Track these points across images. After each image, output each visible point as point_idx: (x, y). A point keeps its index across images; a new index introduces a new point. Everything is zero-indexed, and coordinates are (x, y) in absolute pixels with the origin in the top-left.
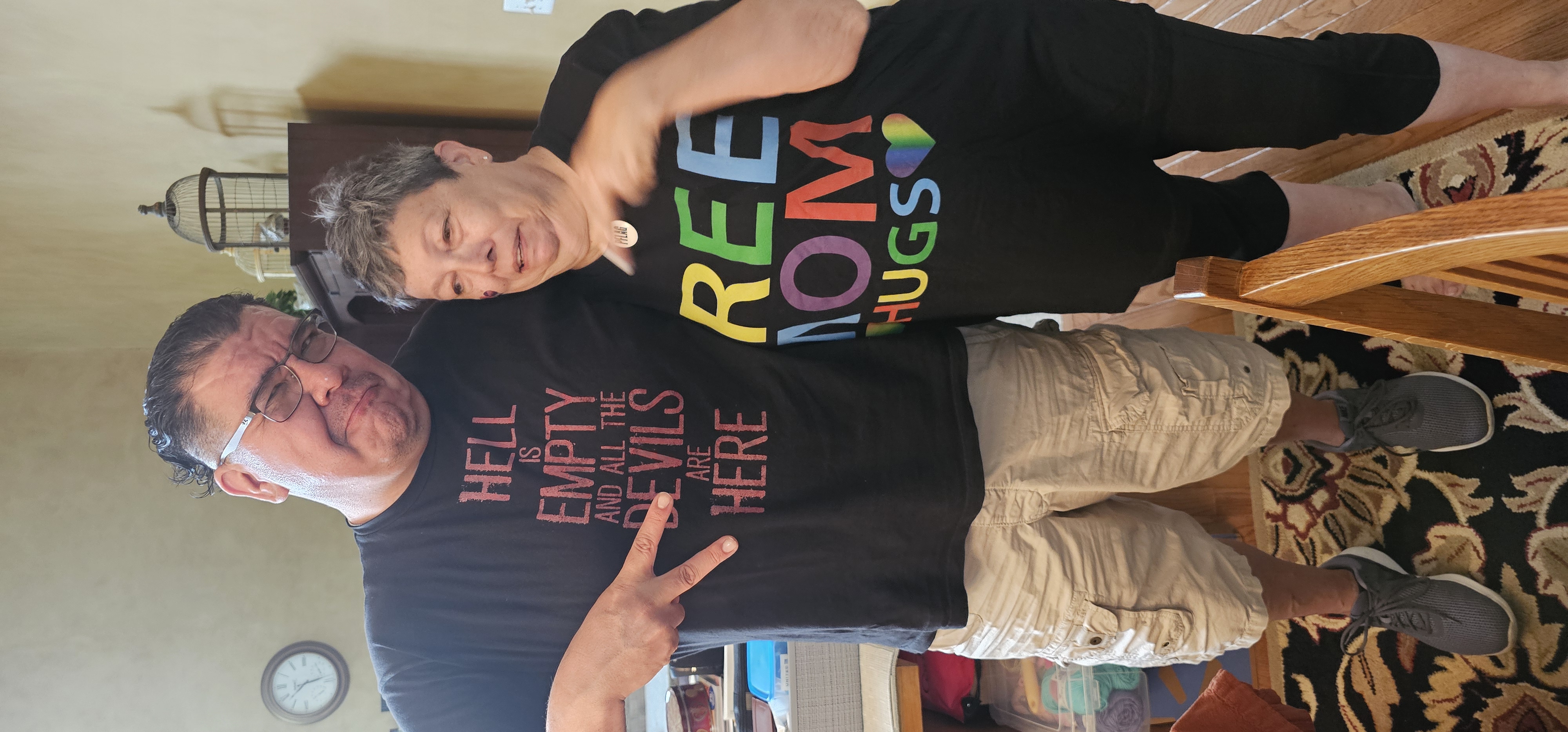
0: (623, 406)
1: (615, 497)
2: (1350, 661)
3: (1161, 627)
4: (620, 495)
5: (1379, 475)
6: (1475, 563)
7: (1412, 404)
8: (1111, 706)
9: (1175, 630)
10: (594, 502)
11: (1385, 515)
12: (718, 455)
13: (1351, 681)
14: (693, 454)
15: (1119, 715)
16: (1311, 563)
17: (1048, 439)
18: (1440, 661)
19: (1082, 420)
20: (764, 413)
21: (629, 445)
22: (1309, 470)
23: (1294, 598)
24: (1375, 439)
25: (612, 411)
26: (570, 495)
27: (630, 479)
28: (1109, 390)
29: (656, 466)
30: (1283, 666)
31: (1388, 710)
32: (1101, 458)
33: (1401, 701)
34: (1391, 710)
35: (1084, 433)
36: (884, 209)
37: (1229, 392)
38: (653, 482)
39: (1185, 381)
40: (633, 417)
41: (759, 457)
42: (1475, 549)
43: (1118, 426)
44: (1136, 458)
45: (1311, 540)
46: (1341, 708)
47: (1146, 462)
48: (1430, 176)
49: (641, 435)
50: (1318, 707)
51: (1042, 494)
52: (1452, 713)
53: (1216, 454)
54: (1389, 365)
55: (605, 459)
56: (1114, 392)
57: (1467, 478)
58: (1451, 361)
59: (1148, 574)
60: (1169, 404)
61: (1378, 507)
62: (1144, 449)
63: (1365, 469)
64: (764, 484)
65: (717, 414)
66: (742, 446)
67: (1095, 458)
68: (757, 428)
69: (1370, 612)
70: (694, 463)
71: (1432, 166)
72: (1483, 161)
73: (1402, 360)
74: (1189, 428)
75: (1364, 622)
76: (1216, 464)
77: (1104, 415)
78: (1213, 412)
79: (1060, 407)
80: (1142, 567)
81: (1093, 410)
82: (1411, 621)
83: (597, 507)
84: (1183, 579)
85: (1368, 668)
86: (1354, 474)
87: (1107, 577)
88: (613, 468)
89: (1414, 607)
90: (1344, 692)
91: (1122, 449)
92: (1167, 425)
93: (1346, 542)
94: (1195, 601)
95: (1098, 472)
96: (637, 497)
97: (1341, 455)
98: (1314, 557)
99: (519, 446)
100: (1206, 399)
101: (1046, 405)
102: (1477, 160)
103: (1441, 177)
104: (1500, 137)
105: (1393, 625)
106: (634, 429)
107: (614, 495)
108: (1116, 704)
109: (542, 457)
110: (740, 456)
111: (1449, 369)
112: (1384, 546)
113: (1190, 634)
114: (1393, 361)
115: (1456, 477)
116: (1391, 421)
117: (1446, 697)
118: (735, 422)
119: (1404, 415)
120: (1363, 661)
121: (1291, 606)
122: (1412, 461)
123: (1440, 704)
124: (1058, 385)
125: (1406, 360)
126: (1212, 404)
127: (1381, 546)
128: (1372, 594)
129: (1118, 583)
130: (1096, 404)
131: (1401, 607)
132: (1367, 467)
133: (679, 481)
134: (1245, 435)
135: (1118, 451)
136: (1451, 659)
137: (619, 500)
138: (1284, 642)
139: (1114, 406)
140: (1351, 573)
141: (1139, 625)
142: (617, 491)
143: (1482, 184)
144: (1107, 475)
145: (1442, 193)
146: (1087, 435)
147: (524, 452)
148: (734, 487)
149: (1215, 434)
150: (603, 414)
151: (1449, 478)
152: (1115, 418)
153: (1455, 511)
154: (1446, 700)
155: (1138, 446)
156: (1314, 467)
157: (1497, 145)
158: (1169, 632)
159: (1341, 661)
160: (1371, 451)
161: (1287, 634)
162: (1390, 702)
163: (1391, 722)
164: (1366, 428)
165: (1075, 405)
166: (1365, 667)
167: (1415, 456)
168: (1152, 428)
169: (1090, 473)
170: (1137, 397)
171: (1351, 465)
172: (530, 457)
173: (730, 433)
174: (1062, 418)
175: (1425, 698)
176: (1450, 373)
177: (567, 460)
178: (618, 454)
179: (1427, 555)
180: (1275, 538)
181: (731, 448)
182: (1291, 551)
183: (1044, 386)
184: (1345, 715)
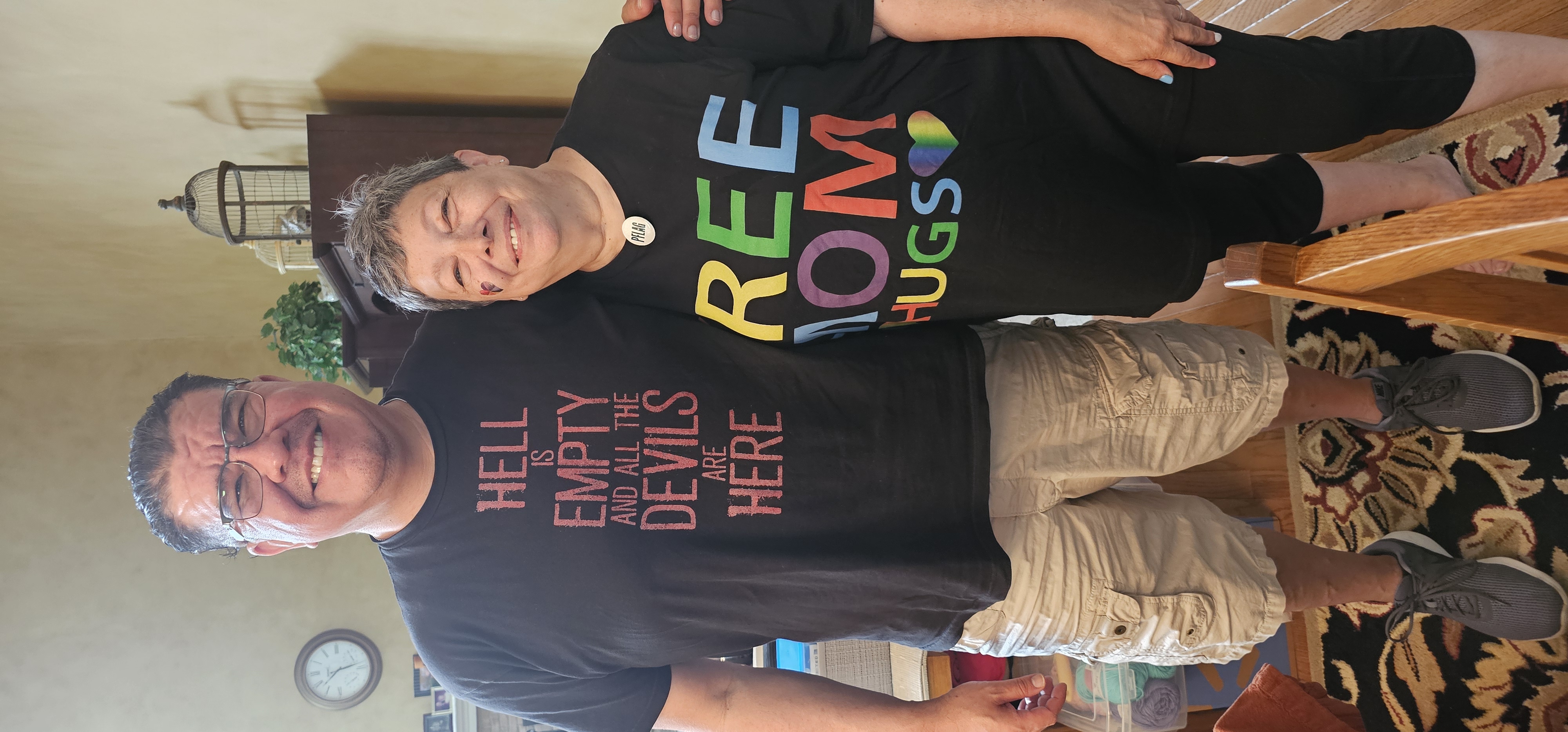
0: (637, 407)
1: (630, 499)
2: (1393, 648)
3: (1183, 613)
4: (636, 496)
5: (1423, 456)
6: (1525, 547)
7: (1456, 382)
8: (1147, 696)
9: (1197, 615)
10: (609, 504)
11: (1429, 498)
12: (733, 455)
13: (1394, 668)
14: (709, 454)
15: (1155, 705)
16: (1352, 547)
17: (1057, 427)
18: (1487, 647)
19: (1089, 407)
20: (778, 414)
21: (643, 446)
22: (1349, 452)
23: (1329, 584)
24: (1416, 417)
25: (626, 412)
26: (585, 498)
27: (645, 480)
28: (1112, 377)
29: (672, 467)
30: (1322, 652)
31: (1433, 697)
32: (1110, 443)
33: (1446, 689)
34: (1436, 697)
35: (1091, 420)
36: (905, 206)
37: (1228, 373)
38: (669, 483)
39: (1184, 364)
40: (648, 419)
41: (775, 458)
42: (1524, 532)
43: (1124, 411)
44: (1143, 442)
45: (1351, 523)
46: (1384, 695)
47: (1153, 446)
48: (1476, 148)
49: (655, 436)
50: (1359, 694)
51: (1055, 482)
52: (1500, 701)
53: (1220, 435)
54: (1433, 344)
55: (620, 460)
56: (1118, 378)
57: (1516, 459)
58: (1499, 338)
59: (1163, 560)
60: (1171, 386)
61: (1422, 490)
62: (1150, 433)
63: (1408, 450)
64: (781, 484)
65: (732, 414)
66: (758, 447)
67: (1104, 444)
68: (772, 429)
69: (1415, 596)
70: (710, 463)
71: (1479, 136)
72: (1533, 131)
73: (1446, 338)
74: (1193, 410)
75: (1409, 607)
76: (1221, 445)
77: (1109, 401)
78: (1214, 393)
79: (1067, 395)
80: (1156, 555)
81: (1098, 397)
82: (1458, 605)
83: (613, 509)
84: (1198, 563)
85: (1412, 655)
86: (1396, 455)
87: (1123, 564)
88: (628, 470)
89: (1461, 590)
90: (1387, 679)
91: (1129, 434)
92: (1171, 408)
93: (1388, 525)
94: (1215, 585)
95: (1108, 458)
96: (653, 498)
97: (1382, 435)
98: (1355, 541)
99: (531, 449)
100: (1206, 381)
101: (1053, 394)
102: (1527, 130)
103: (1488, 148)
104: (1551, 106)
105: (1439, 610)
106: (648, 430)
107: (629, 497)
108: (1152, 693)
109: (555, 460)
110: (756, 456)
111: (1497, 347)
112: (1428, 529)
113: (1212, 621)
114: (1438, 339)
115: (1504, 458)
116: (1433, 399)
117: (1493, 684)
118: (750, 423)
119: (1447, 394)
120: (1406, 647)
121: (1327, 593)
122: (1457, 441)
123: (1488, 691)
124: (1062, 374)
125: (1451, 338)
126: (1213, 386)
127: (1426, 530)
128: (1416, 578)
129: (1135, 570)
130: (1101, 391)
131: (1447, 590)
132: (1410, 448)
133: (695, 481)
134: (1248, 415)
135: (1126, 436)
136: (1498, 645)
137: (635, 502)
138: (1323, 628)
139: (1118, 392)
140: (1395, 560)
141: (1162, 611)
142: (633, 493)
143: (1532, 155)
144: (1117, 461)
145: (1490, 165)
146: (1095, 421)
147: (536, 456)
148: (751, 487)
149: (1217, 416)
150: (617, 415)
151: (1497, 459)
152: (1121, 403)
153: (1503, 493)
154: (1492, 688)
155: (1144, 431)
156: (1355, 448)
157: (1548, 114)
158: (1192, 618)
159: (1384, 647)
160: (1414, 432)
161: (1326, 619)
162: (1435, 690)
163: (1436, 709)
164: (1405, 407)
165: (1080, 393)
166: (1409, 653)
167: (1460, 437)
168: (1157, 412)
169: (1100, 459)
170: (1140, 382)
171: (1394, 446)
172: (542, 460)
173: (746, 434)
174: (1069, 406)
175: (1472, 685)
176: (1497, 352)
177: (581, 463)
178: (632, 455)
179: (1474, 539)
180: (1314, 522)
181: (746, 448)
182: (1331, 534)
183: (1049, 376)
184: (1388, 702)
